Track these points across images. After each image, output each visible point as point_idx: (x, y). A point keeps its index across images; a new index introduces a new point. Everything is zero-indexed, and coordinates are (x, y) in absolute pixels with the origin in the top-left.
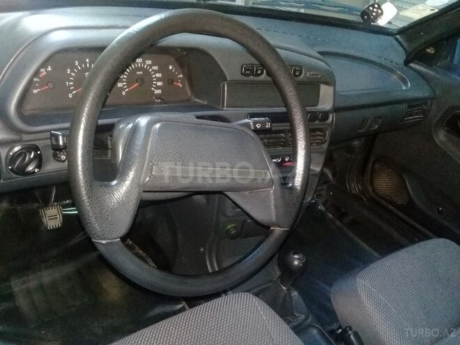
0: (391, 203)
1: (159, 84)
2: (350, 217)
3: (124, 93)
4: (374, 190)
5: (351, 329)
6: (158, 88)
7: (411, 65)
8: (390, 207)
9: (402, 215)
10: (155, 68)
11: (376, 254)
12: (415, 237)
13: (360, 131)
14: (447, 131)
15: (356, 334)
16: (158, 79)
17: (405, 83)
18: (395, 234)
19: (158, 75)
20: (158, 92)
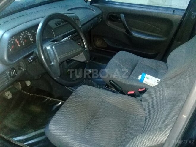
0: (103, 48)
1: (31, 37)
2: (93, 58)
3: (23, 44)
4: (96, 46)
5: (111, 80)
6: (31, 39)
7: (92, 4)
8: (103, 49)
9: (107, 50)
10: (29, 33)
11: (105, 65)
12: (112, 55)
13: (89, 30)
14: (109, 21)
15: (113, 81)
16: (31, 36)
17: (94, 11)
18: (107, 56)
19: (30, 35)
20: (32, 40)
